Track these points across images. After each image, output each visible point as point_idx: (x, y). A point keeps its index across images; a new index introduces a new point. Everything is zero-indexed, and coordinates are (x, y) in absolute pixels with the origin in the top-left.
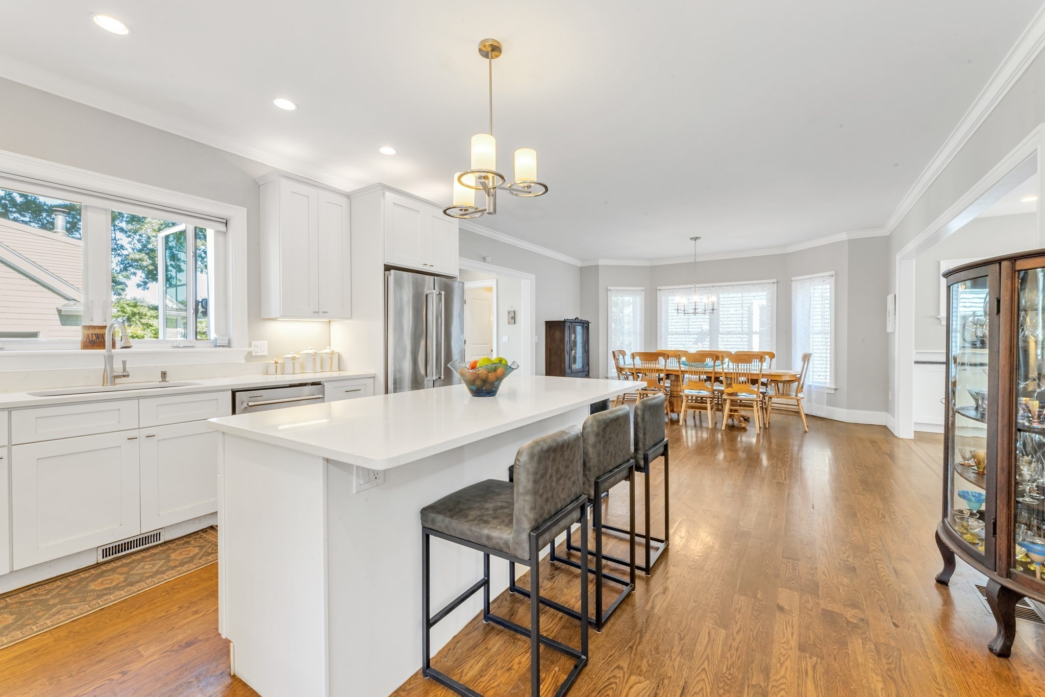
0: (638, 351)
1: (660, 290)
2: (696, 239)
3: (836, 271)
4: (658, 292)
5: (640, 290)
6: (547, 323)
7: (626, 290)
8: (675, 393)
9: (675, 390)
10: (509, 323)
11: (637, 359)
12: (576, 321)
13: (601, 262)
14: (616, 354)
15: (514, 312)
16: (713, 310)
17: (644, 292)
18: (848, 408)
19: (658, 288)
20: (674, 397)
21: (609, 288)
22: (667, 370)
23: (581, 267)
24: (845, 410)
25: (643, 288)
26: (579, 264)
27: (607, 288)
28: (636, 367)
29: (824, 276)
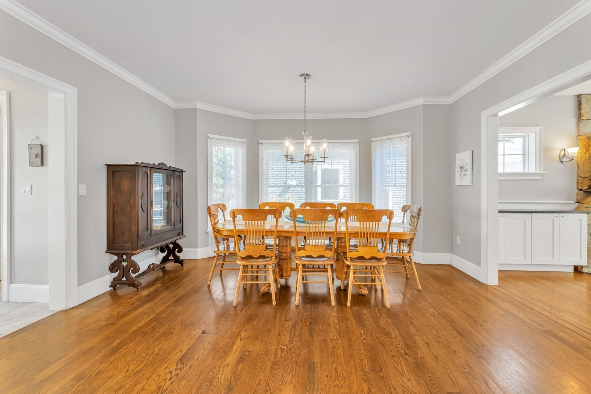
0: (241, 208)
1: (261, 143)
2: (306, 76)
3: (412, 133)
4: (260, 145)
5: (243, 142)
6: (109, 166)
7: (227, 140)
8: (284, 255)
9: (284, 251)
10: (31, 164)
11: (239, 217)
12: (161, 168)
13: (200, 106)
14: (213, 209)
15: (42, 146)
16: (324, 158)
17: (246, 144)
18: (424, 251)
19: (260, 141)
20: (283, 259)
21: (209, 135)
22: (278, 231)
23: (175, 109)
24: (421, 254)
25: (245, 140)
26: (174, 105)
27: (207, 135)
28: (237, 228)
29: (403, 136)
